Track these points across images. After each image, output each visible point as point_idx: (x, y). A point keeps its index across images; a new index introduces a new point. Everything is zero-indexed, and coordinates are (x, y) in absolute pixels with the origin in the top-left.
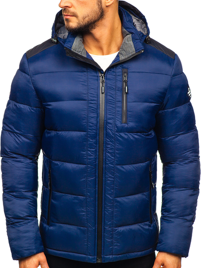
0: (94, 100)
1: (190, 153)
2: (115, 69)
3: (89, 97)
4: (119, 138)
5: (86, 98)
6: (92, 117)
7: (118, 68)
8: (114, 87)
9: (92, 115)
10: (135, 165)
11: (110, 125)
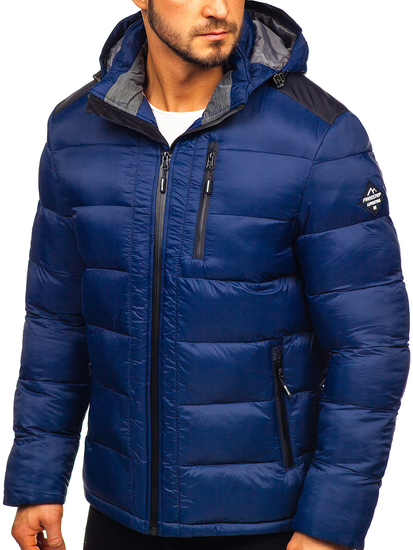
0: (145, 206)
1: (365, 333)
2: (194, 142)
3: (137, 200)
4: (185, 289)
5: (130, 202)
6: (140, 243)
7: (200, 140)
8: (186, 180)
9: (140, 237)
10: (224, 346)
11: (170, 261)
